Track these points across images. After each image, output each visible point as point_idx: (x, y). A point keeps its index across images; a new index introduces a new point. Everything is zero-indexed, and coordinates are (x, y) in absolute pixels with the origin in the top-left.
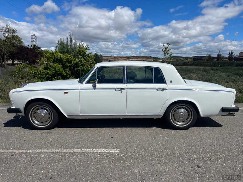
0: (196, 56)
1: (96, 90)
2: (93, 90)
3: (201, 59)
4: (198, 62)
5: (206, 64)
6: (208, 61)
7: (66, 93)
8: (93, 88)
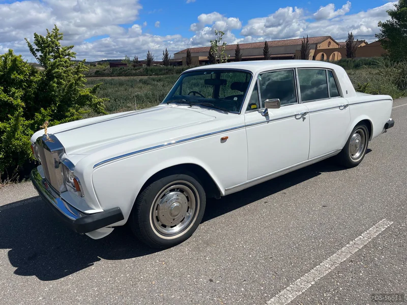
0: (106, 59)
1: (270, 123)
2: (266, 124)
3: (122, 64)
4: (121, 69)
5: (134, 72)
6: (136, 68)
7: (224, 140)
8: (264, 118)
